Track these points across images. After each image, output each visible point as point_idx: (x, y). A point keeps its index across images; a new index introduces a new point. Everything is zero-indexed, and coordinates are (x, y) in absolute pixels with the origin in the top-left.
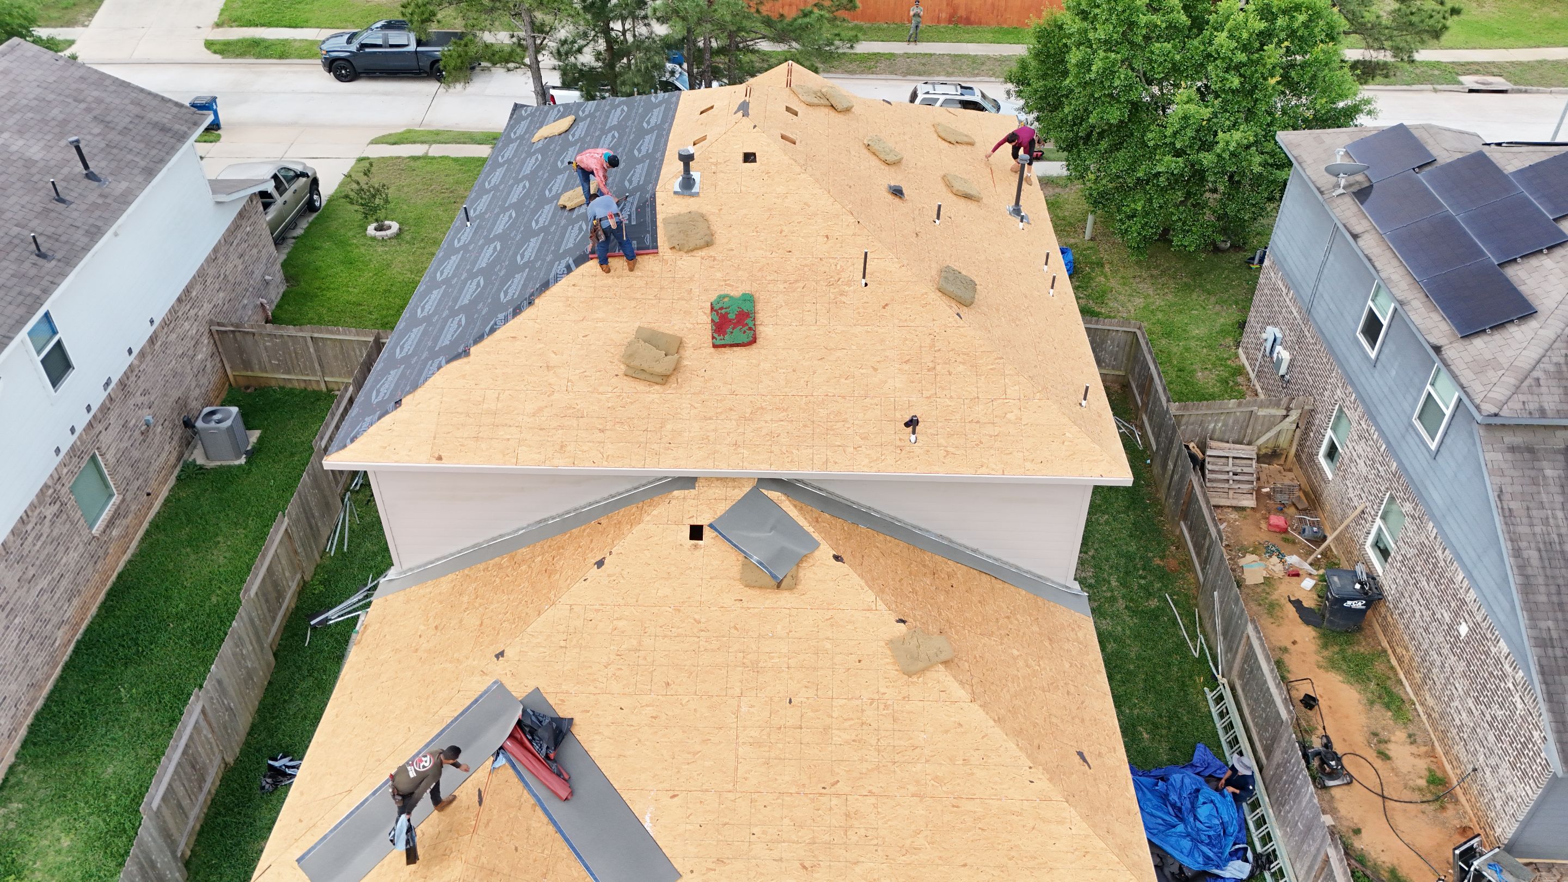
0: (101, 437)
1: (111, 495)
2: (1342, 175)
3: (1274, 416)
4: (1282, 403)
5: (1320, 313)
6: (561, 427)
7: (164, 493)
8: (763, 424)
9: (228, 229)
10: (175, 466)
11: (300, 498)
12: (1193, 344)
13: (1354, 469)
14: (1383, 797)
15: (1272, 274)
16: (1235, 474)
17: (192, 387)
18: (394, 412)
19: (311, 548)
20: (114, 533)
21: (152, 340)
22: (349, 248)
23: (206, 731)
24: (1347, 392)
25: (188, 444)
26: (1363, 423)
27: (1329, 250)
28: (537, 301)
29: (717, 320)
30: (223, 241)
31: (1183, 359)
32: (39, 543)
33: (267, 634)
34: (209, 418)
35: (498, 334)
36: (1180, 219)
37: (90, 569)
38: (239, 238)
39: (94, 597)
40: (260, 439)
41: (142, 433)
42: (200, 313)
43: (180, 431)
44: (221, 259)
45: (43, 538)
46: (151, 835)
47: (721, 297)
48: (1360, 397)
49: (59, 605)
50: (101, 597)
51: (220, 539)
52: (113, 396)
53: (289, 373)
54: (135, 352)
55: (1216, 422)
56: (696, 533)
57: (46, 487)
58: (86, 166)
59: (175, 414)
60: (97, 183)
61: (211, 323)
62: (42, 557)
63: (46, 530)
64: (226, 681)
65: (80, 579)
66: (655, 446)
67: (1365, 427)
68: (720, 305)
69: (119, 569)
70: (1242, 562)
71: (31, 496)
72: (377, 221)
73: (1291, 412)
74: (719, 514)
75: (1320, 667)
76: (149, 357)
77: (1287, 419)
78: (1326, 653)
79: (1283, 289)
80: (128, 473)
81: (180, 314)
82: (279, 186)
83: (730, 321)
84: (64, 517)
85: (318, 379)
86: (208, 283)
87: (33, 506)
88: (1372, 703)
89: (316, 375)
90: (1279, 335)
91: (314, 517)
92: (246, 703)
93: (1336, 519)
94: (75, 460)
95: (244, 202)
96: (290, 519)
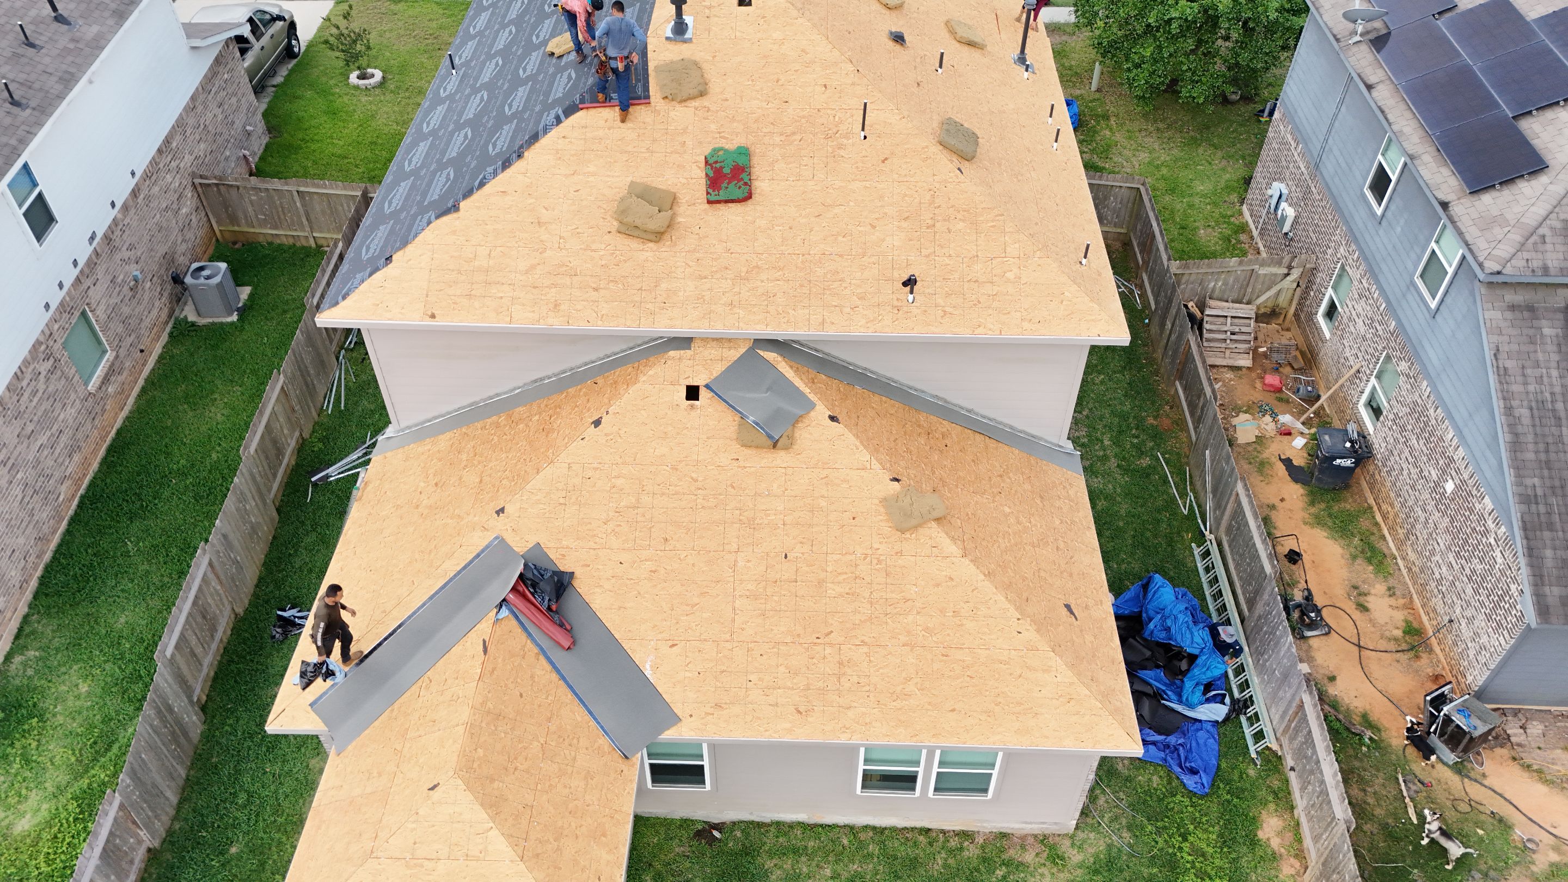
0: (90, 292)
1: (105, 352)
2: (1359, 21)
3: (1276, 275)
4: (1284, 261)
5: (1328, 167)
6: (555, 285)
7: (158, 350)
8: (759, 283)
9: (205, 76)
10: (167, 323)
11: (294, 355)
12: (1197, 200)
13: (1352, 329)
14: (1359, 646)
15: (1282, 127)
16: (1233, 333)
17: (179, 242)
18: (385, 269)
19: (308, 406)
20: (110, 390)
21: (135, 193)
22: (331, 98)
23: (214, 583)
24: (1351, 250)
25: (179, 300)
26: (1364, 281)
27: (1342, 102)
28: (526, 154)
29: (711, 174)
30: (200, 89)
31: (1186, 216)
32: (36, 400)
33: (269, 491)
34: (197, 274)
35: (487, 189)
36: (1190, 69)
37: (89, 425)
38: (217, 86)
39: (95, 452)
40: (251, 296)
41: (132, 289)
42: (182, 165)
43: (169, 287)
44: (200, 109)
45: (39, 394)
46: (166, 681)
47: (716, 151)
48: (1364, 256)
49: (60, 460)
50: (102, 453)
51: (216, 396)
52: (99, 251)
53: (276, 228)
54: (118, 206)
55: (1216, 281)
56: (692, 393)
57: (38, 343)
58: (54, 9)
59: (163, 271)
60: (66, 27)
61: (193, 175)
62: (40, 414)
63: (41, 387)
64: (231, 536)
65: (80, 435)
66: (650, 306)
67: (1366, 285)
68: (714, 159)
69: (118, 424)
70: (1235, 421)
71: (24, 352)
72: (359, 68)
73: (1293, 270)
74: (715, 375)
75: (1305, 523)
76: (133, 211)
77: (1288, 278)
78: (1313, 510)
79: (1292, 143)
80: (120, 329)
81: (161, 166)
82: (255, 30)
83: (725, 175)
84: (59, 373)
85: (306, 234)
86: (188, 132)
87: (26, 362)
88: (1354, 557)
89: (305, 231)
90: (1285, 191)
91: (309, 375)
92: (252, 558)
93: (1331, 378)
94: (65, 315)
95: (220, 47)
96: (286, 376)
